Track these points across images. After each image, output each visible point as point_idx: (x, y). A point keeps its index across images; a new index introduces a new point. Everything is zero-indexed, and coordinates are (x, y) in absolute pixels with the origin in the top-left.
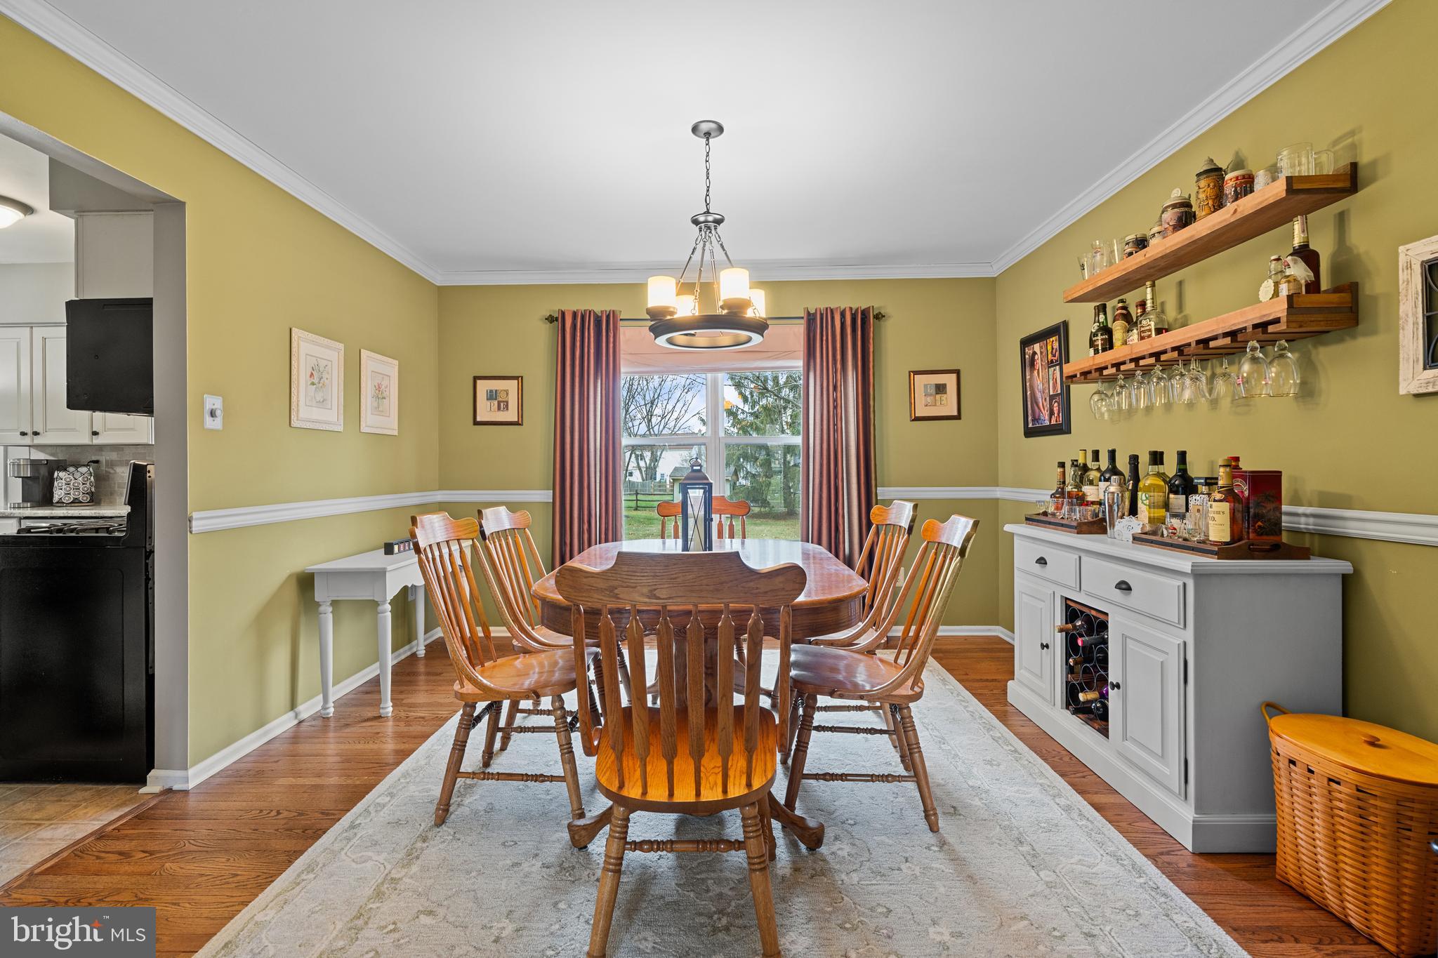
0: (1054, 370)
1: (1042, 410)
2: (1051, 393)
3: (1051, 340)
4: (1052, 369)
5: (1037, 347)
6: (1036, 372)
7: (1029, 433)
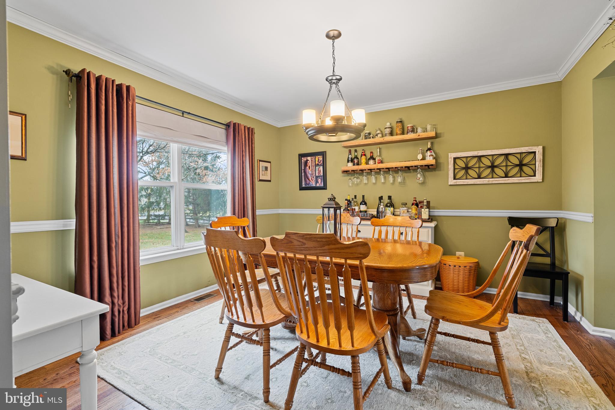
0: (319, 167)
1: (311, 181)
2: (317, 175)
3: (318, 157)
4: (318, 167)
5: (309, 158)
6: (308, 167)
7: (301, 189)
